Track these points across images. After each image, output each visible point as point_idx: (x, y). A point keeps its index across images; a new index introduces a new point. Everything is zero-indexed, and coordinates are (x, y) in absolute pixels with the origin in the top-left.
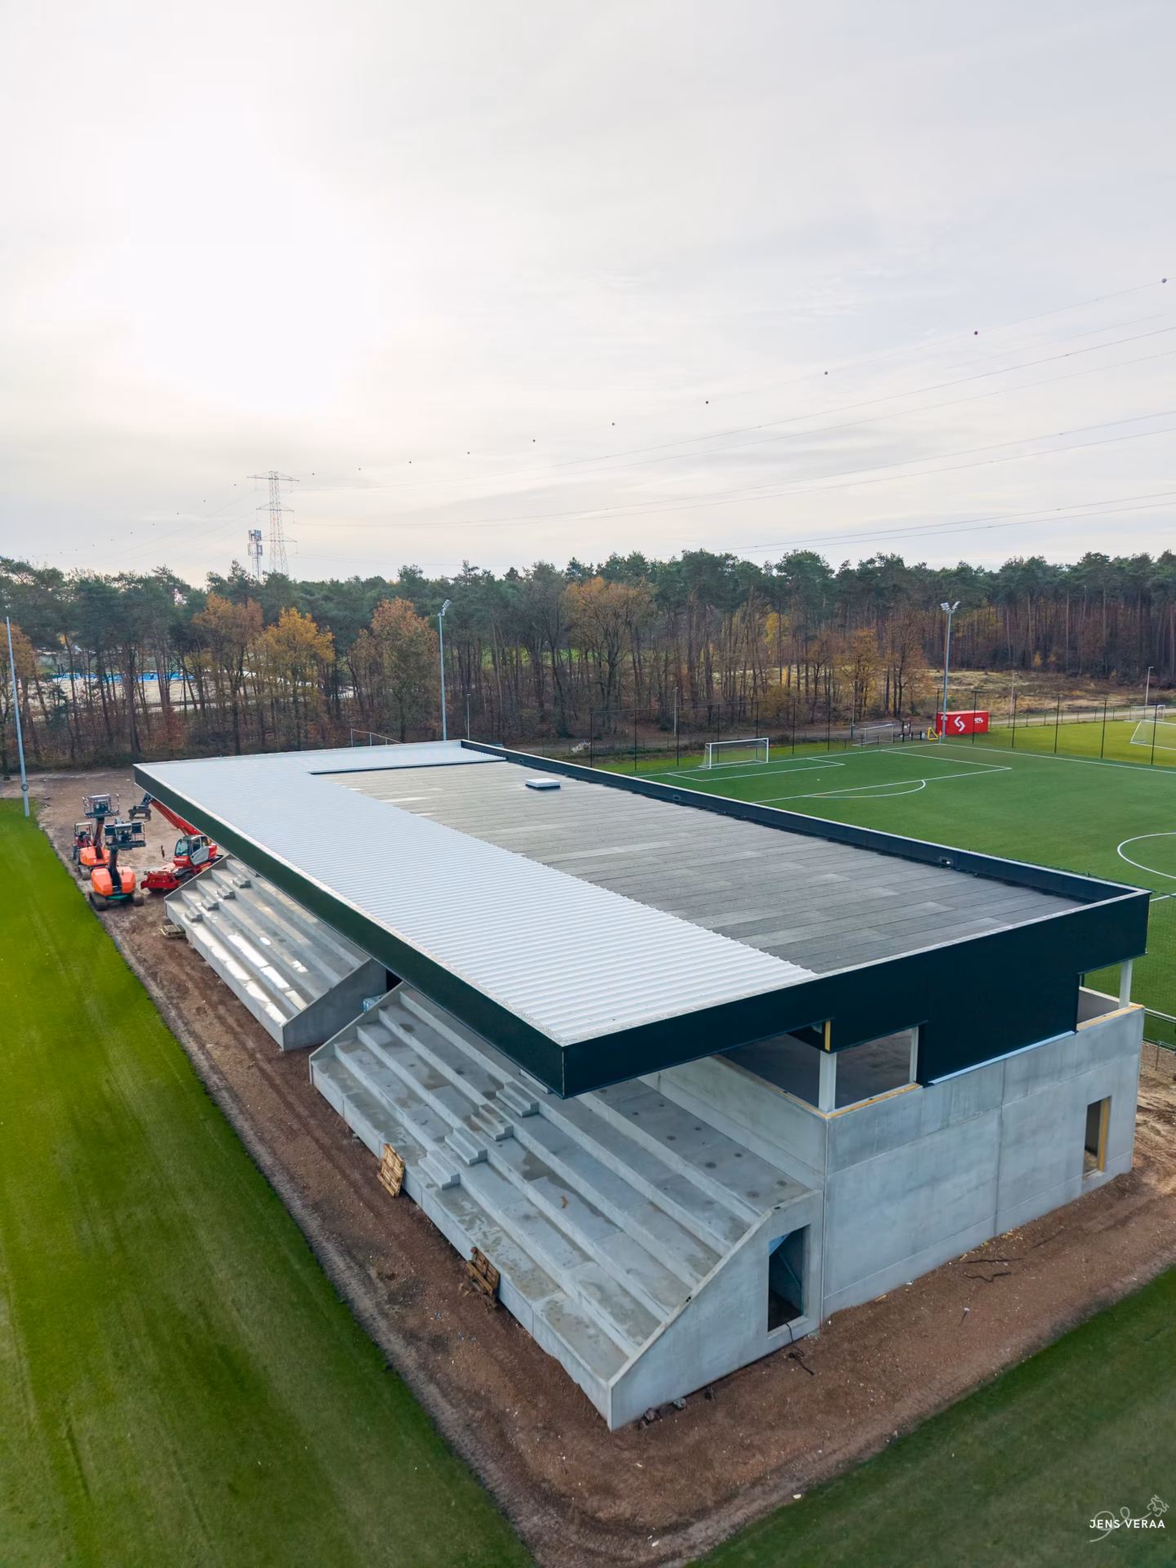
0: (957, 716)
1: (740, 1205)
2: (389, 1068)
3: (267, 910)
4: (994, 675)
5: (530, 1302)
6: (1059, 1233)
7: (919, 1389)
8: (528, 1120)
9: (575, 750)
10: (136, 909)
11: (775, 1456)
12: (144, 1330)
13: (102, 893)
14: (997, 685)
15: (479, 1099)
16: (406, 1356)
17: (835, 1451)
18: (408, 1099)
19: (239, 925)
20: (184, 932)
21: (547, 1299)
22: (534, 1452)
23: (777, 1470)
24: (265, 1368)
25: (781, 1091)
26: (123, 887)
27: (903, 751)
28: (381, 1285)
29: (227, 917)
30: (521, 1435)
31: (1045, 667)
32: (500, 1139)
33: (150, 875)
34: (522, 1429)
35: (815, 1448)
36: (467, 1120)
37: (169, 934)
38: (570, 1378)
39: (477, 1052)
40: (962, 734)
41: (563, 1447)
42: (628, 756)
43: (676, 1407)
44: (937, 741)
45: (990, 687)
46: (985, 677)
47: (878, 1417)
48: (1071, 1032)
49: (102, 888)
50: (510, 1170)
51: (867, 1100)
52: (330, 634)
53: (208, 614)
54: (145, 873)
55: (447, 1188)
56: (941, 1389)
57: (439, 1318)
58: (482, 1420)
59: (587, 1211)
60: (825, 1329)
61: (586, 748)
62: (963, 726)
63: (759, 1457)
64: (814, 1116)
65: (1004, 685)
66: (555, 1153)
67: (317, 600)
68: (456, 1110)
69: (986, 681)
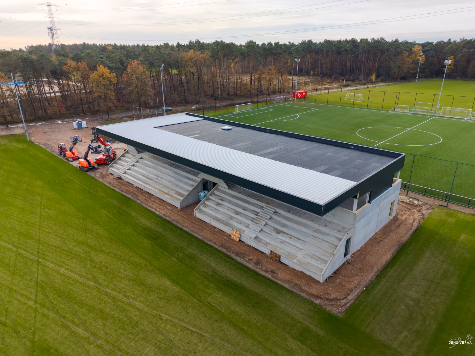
0: (299, 93)
1: (337, 234)
2: (220, 211)
3: (150, 169)
4: (301, 77)
5: (292, 260)
6: (387, 230)
7: (376, 265)
8: (270, 220)
9: (193, 108)
10: (97, 171)
11: (356, 282)
12: (205, 280)
13: (85, 166)
14: (302, 81)
15: (254, 217)
16: (269, 276)
17: (366, 280)
18: (231, 218)
19: (142, 174)
20: (121, 177)
21: (296, 259)
22: (308, 289)
23: (358, 284)
24: (240, 282)
25: (342, 208)
26: (92, 164)
27: (287, 104)
28: (251, 262)
29: (135, 171)
30: (303, 287)
31: (314, 75)
32: (264, 225)
33: (97, 160)
34: (303, 286)
35: (363, 279)
36: (252, 221)
37: (117, 178)
38: (307, 274)
39: (247, 205)
40: (300, 98)
41: (313, 288)
42: (210, 109)
43: (331, 276)
44: (295, 101)
45: (301, 81)
46: (299, 78)
47: (371, 272)
48: (391, 188)
49: (85, 165)
50: (271, 232)
51: (361, 208)
52: (115, 73)
53: (68, 66)
54: (95, 159)
55: (255, 238)
56: (380, 265)
57: (270, 267)
58: (294, 285)
59: (297, 239)
60: (352, 257)
61: (196, 107)
62: (300, 96)
63: (352, 283)
64: (353, 213)
65: (304, 81)
66: (283, 227)
67: (105, 60)
68: (249, 220)
69: (299, 80)
